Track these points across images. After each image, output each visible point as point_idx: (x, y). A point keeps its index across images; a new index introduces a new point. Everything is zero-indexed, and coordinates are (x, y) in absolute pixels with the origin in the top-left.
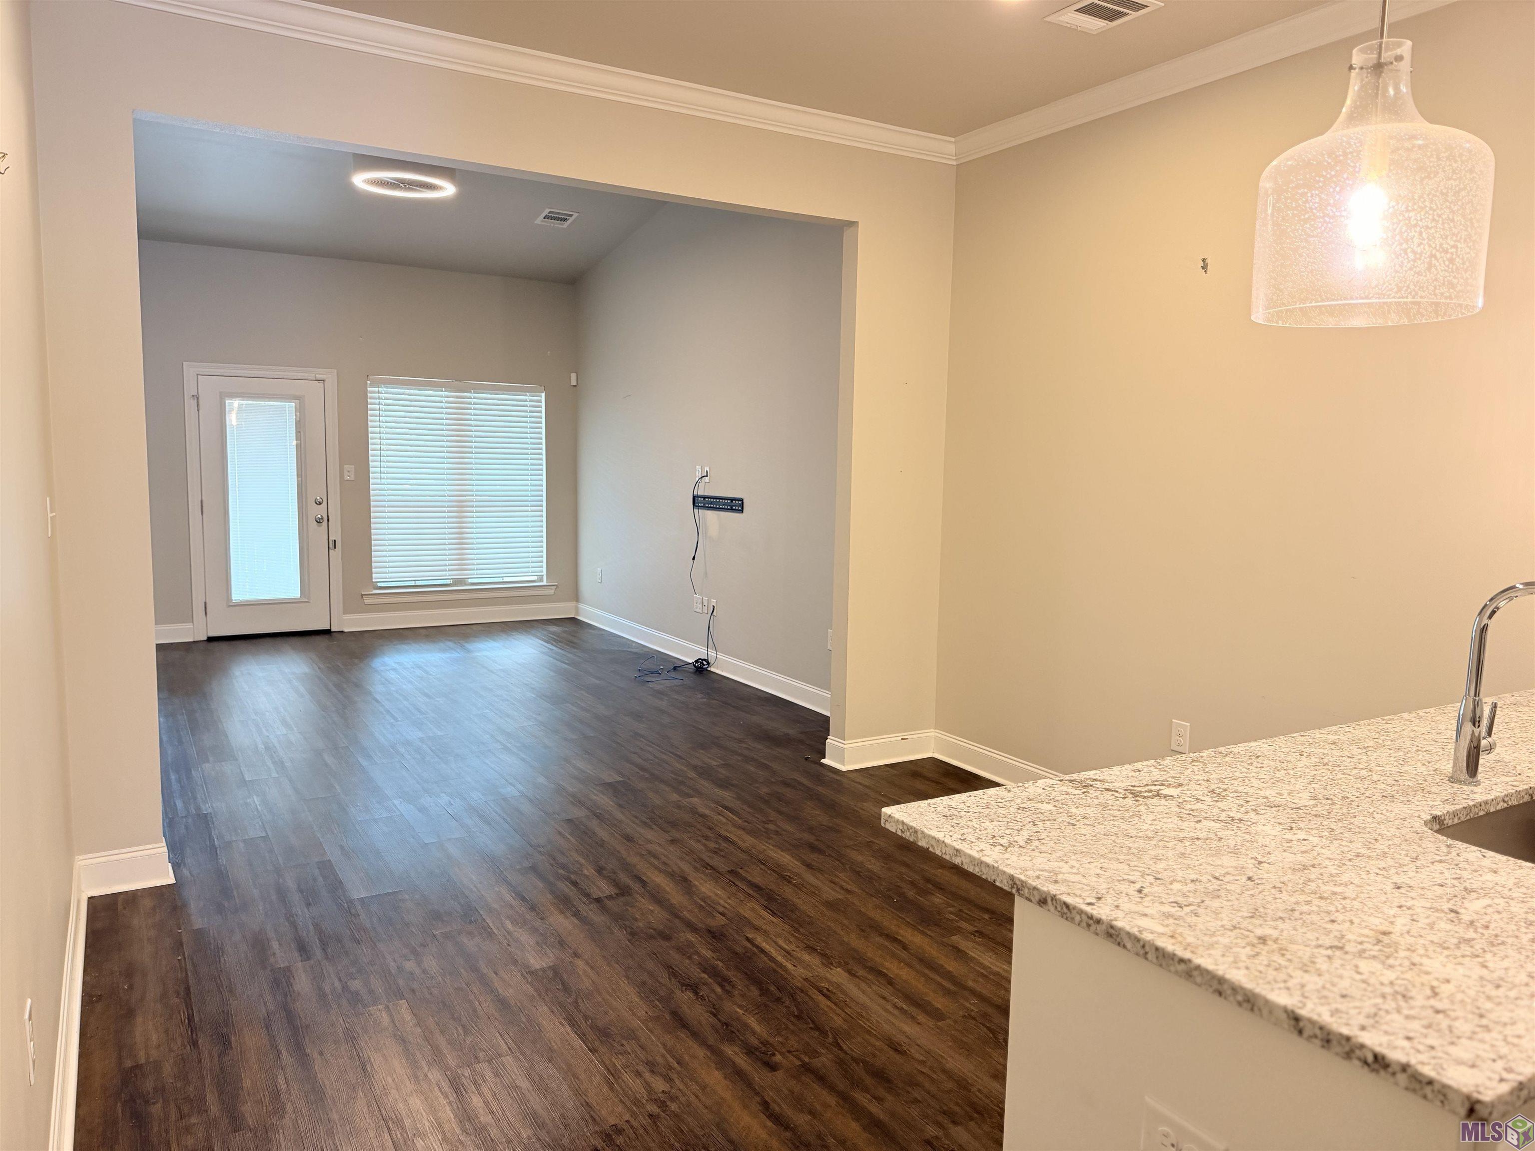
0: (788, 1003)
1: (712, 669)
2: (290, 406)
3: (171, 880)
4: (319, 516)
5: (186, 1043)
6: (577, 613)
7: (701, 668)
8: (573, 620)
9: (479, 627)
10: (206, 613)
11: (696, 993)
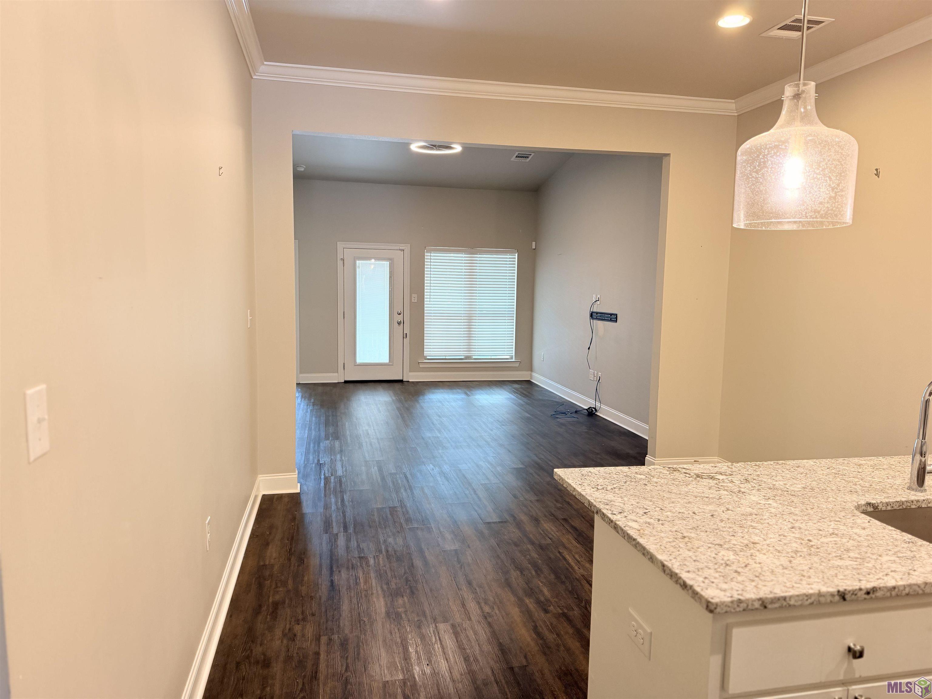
0: (568, 585)
1: (598, 414)
2: (387, 264)
3: (298, 491)
4: (399, 321)
5: (286, 559)
6: (531, 378)
7: (591, 413)
8: (529, 382)
9: (477, 383)
10: (344, 368)
11: (521, 572)
